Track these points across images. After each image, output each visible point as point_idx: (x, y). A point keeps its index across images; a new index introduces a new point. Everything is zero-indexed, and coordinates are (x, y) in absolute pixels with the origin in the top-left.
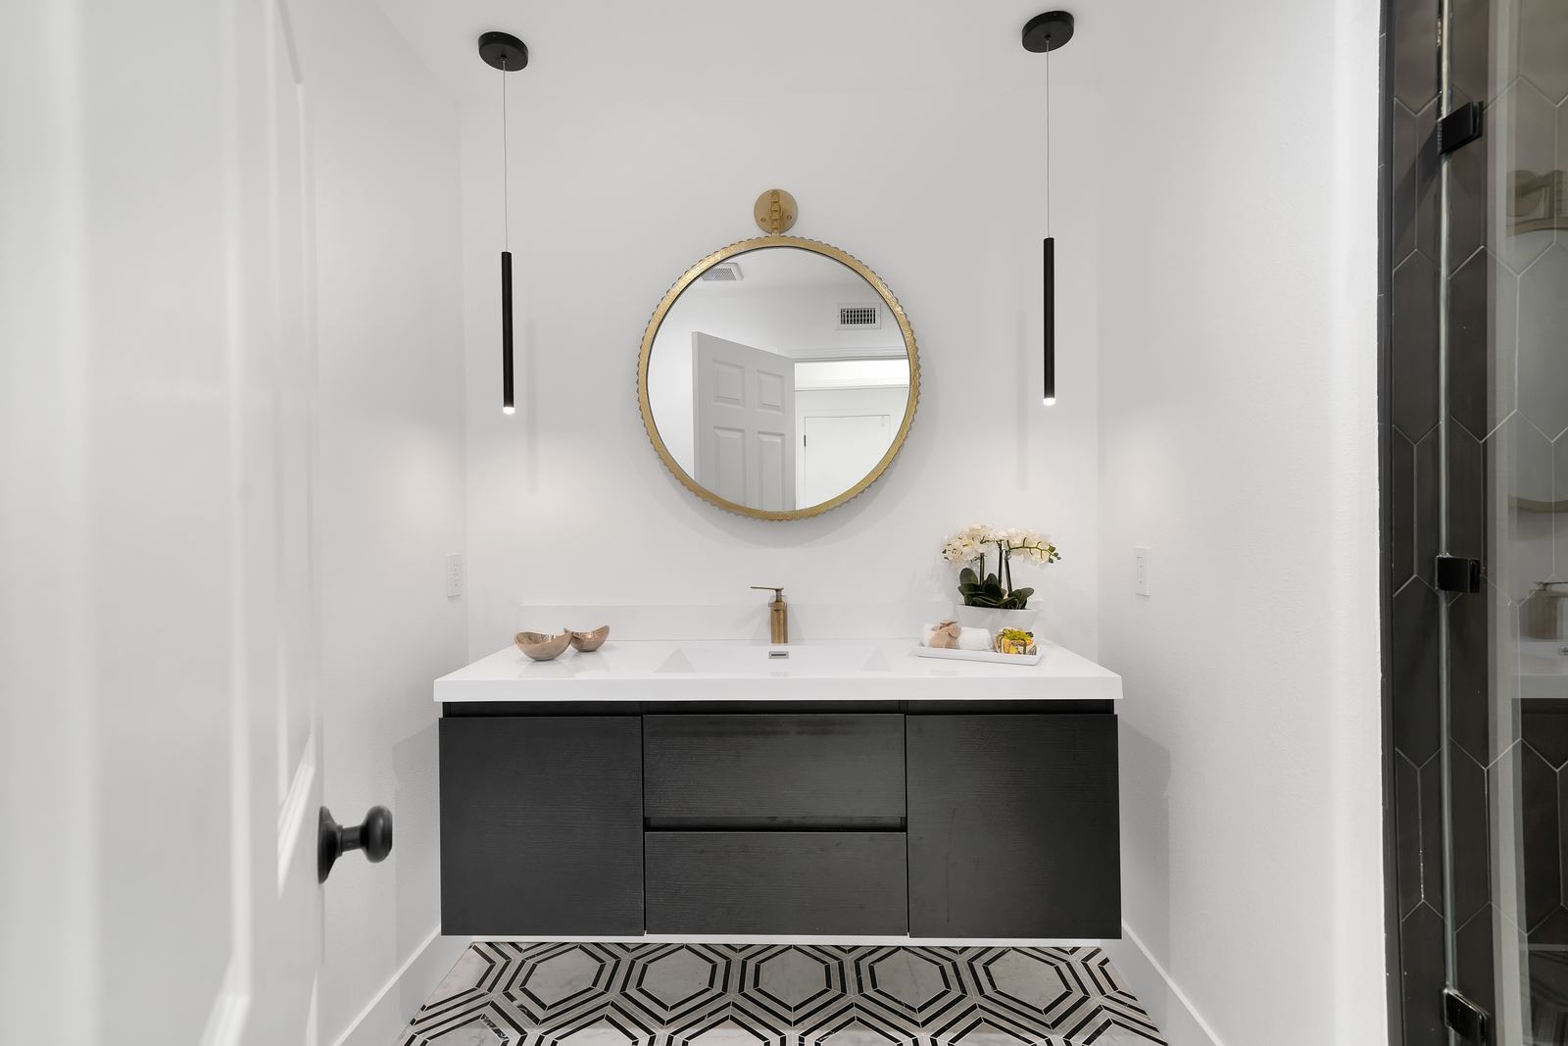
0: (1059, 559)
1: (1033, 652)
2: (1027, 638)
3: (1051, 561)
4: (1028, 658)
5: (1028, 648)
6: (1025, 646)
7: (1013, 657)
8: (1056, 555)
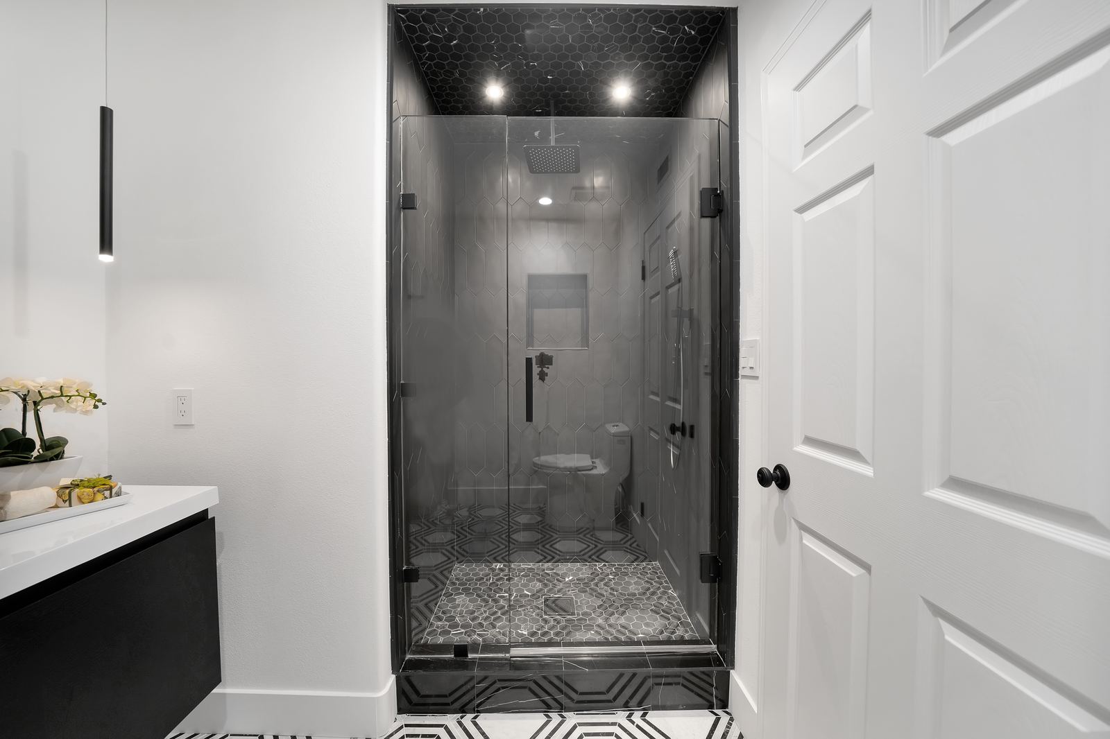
0: (104, 404)
1: (118, 494)
2: (107, 482)
3: (96, 407)
4: (115, 500)
5: (114, 491)
6: (111, 489)
7: (100, 504)
8: (100, 401)
